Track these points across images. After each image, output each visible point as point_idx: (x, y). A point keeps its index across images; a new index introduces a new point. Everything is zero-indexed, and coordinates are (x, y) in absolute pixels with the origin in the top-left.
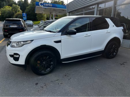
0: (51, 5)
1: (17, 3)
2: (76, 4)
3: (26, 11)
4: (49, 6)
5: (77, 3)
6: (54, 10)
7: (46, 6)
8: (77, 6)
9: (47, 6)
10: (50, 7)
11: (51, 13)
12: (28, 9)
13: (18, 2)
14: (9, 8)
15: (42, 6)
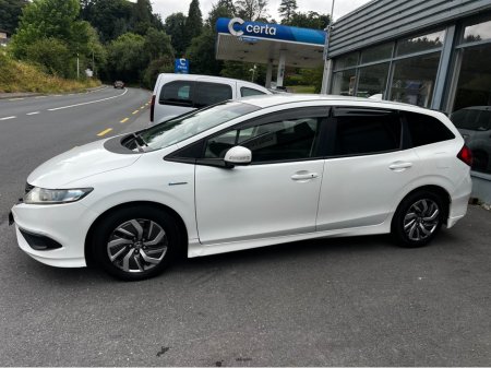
0: (272, 31)
1: (164, 23)
2: (366, 24)
3: (189, 51)
4: (263, 35)
5: (369, 22)
6: (284, 49)
7: (253, 34)
8: (369, 34)
9: (259, 35)
10: (269, 36)
11: (271, 60)
12: (196, 44)
13: (168, 20)
14: (138, 39)
15: (241, 33)
